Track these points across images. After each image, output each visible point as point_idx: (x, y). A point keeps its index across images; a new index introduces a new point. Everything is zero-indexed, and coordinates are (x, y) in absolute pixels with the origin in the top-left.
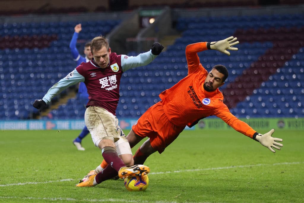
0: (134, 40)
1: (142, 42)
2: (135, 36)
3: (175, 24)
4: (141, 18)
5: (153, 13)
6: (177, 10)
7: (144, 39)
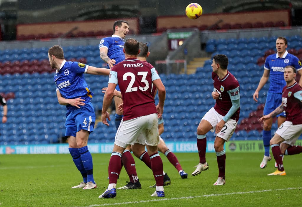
0: (163, 62)
1: (171, 65)
2: (164, 58)
3: (204, 46)
4: (169, 41)
5: (182, 35)
6: (206, 32)
7: (173, 62)
